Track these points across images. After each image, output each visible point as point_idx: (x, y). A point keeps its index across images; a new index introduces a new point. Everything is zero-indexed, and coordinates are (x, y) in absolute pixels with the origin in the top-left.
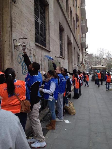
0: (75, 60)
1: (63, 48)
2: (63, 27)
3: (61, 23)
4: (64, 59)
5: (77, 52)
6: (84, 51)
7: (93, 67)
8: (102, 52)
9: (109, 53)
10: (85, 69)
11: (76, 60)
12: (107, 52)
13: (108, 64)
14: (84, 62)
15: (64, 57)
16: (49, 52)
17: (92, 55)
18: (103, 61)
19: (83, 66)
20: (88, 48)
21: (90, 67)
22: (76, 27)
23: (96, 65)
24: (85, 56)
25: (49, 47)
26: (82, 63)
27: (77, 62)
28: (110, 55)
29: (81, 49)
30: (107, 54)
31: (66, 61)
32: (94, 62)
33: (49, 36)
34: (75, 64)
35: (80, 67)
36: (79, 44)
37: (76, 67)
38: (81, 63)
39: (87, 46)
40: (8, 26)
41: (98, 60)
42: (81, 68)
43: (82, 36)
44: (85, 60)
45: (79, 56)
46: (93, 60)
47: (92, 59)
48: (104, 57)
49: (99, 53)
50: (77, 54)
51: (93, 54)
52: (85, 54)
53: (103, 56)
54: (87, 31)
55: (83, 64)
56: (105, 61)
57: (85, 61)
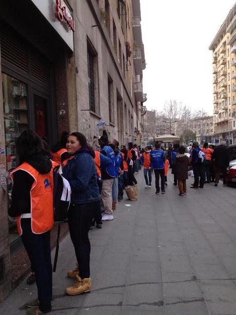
0: (126, 127)
1: (112, 109)
2: (112, 77)
3: (109, 73)
4: (114, 126)
5: (129, 112)
6: (140, 107)
7: (156, 137)
8: (173, 108)
9: (187, 109)
10: (142, 141)
11: (128, 127)
12: (182, 108)
13: (185, 132)
14: (140, 129)
15: (114, 123)
16: (100, 119)
17: (154, 112)
18: (176, 125)
19: (139, 136)
20: (146, 100)
21: (151, 138)
22: (127, 68)
23: (161, 134)
24: (142, 115)
25: (100, 112)
26: (137, 131)
27: (130, 129)
28: (189, 113)
29: (134, 106)
30: (182, 112)
31: (116, 129)
32: (158, 126)
33: (99, 97)
34: (126, 134)
35: (134, 138)
36: (131, 95)
37: (129, 137)
38: (135, 132)
39: (144, 97)
40: (74, 99)
41: (166, 124)
42: (136, 140)
43: (136, 79)
44: (141, 124)
45: (132, 118)
46: (157, 124)
47: (155, 122)
48: (177, 117)
49: (167, 109)
50: (129, 115)
51: (156, 112)
52: (141, 112)
53: (175, 115)
54: (144, 67)
55: (139, 132)
56: (179, 126)
57: (142, 126)
